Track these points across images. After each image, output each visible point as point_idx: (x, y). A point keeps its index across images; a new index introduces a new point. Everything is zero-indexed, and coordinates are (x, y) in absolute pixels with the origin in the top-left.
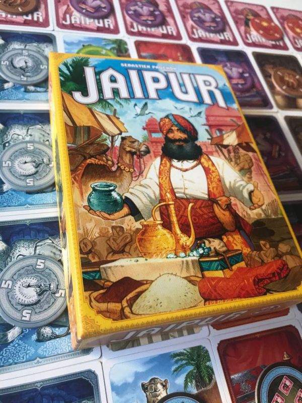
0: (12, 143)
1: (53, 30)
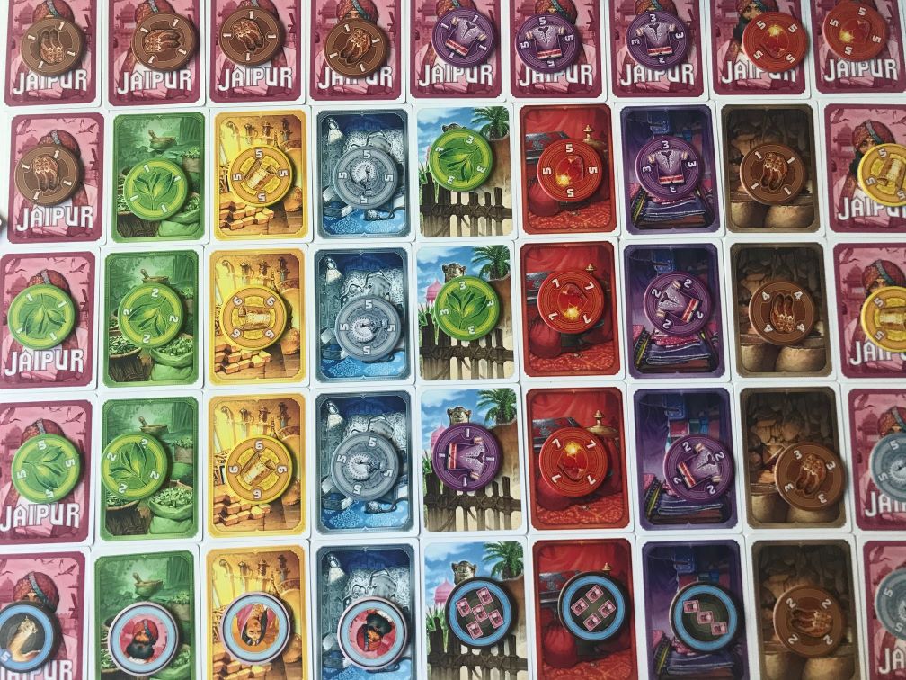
0: (350, 299)
1: (406, 102)
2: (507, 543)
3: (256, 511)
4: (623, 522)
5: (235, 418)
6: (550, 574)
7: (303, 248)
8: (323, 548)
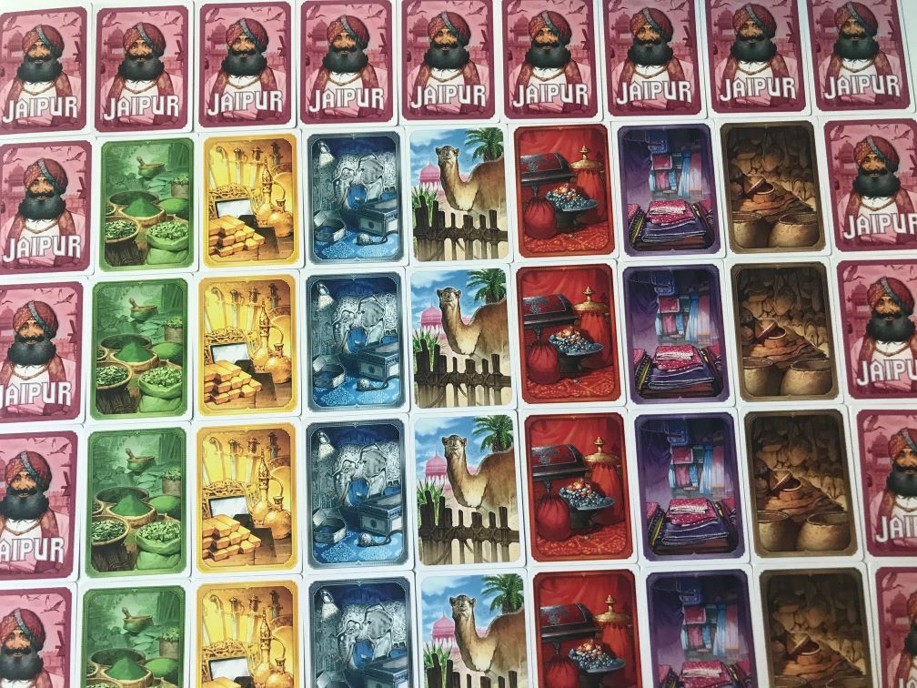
1: (397, 124)
2: (507, 576)
3: (246, 546)
4: (626, 552)
5: (224, 449)
6: (551, 607)
7: (295, 274)
8: (316, 582)
